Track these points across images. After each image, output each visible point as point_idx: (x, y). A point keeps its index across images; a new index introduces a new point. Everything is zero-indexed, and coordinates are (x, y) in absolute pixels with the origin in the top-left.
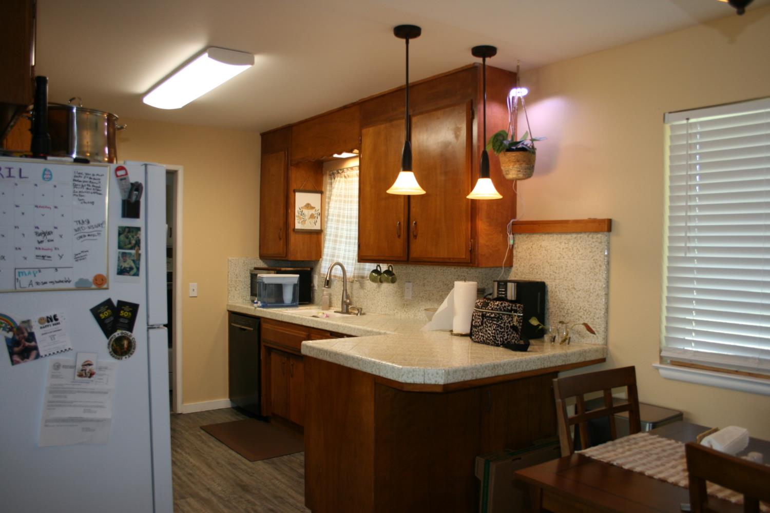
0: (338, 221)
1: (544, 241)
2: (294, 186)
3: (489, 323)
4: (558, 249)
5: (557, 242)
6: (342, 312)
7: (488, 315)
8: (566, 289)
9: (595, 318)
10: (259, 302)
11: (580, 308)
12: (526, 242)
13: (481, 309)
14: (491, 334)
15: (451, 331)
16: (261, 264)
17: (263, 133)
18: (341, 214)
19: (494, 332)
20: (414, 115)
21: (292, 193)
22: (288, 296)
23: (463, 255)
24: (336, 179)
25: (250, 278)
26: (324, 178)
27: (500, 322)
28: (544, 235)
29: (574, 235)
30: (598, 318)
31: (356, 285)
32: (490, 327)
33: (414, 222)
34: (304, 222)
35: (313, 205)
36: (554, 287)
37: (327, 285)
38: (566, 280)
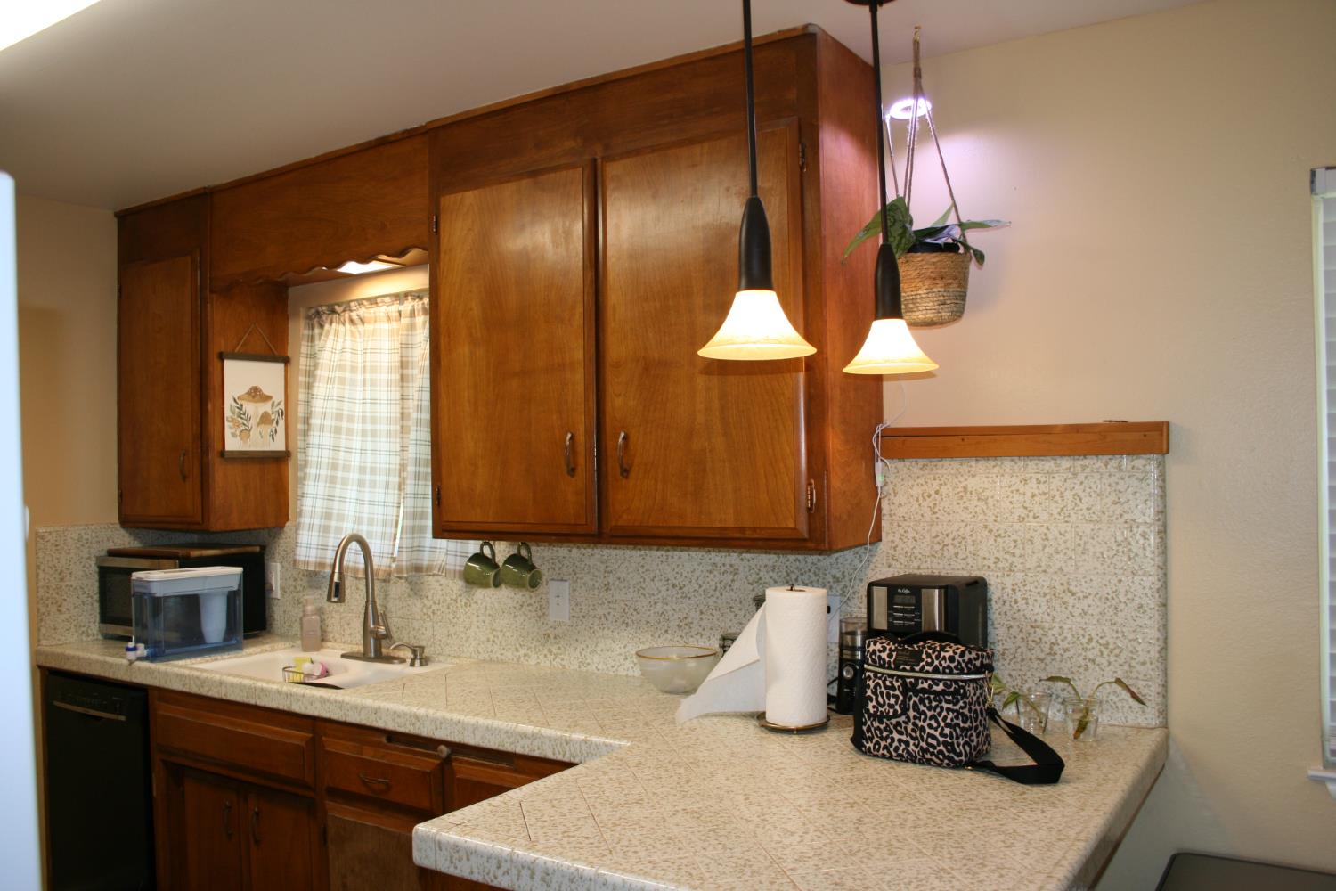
0: (338, 430)
1: (973, 476)
2: (218, 343)
3: (929, 709)
4: (1016, 497)
5: (1014, 480)
6: (363, 657)
7: (925, 685)
8: (1045, 595)
9: (1133, 663)
10: (141, 646)
11: (1090, 640)
12: (921, 481)
13: (897, 668)
14: (941, 739)
15: (761, 716)
16: (124, 540)
17: (122, 211)
18: (345, 413)
19: (947, 731)
20: (609, 159)
21: (216, 361)
22: (214, 622)
23: (793, 520)
24: (327, 327)
25: (97, 577)
26: (291, 325)
27: (961, 704)
28: (973, 463)
29: (1065, 463)
30: (1144, 663)
31: (398, 589)
32: (933, 717)
33: (623, 435)
34: (246, 433)
35: (266, 392)
36: (1009, 590)
37: (336, 596)
38: (1045, 571)
